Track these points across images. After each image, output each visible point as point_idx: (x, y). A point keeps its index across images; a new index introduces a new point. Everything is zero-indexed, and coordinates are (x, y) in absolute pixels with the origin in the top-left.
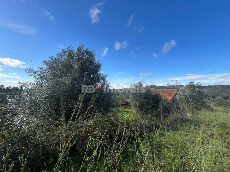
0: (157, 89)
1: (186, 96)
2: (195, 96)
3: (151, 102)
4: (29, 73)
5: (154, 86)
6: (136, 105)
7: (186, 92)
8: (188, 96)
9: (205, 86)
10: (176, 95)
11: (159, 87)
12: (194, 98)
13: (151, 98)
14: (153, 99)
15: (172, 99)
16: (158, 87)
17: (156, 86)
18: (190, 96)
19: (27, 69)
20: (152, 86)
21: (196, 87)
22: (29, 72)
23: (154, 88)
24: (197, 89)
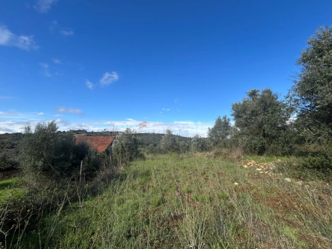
0: (88, 135)
1: (122, 145)
2: (131, 144)
3: (71, 157)
5: (84, 131)
6: (35, 167)
7: (122, 140)
8: (124, 145)
9: (142, 134)
10: (111, 144)
11: (92, 132)
12: (129, 147)
13: (71, 151)
14: (74, 153)
15: (106, 150)
16: (90, 133)
17: (88, 131)
18: (126, 144)
20: (80, 131)
21: (133, 135)
23: (83, 135)
24: (133, 137)
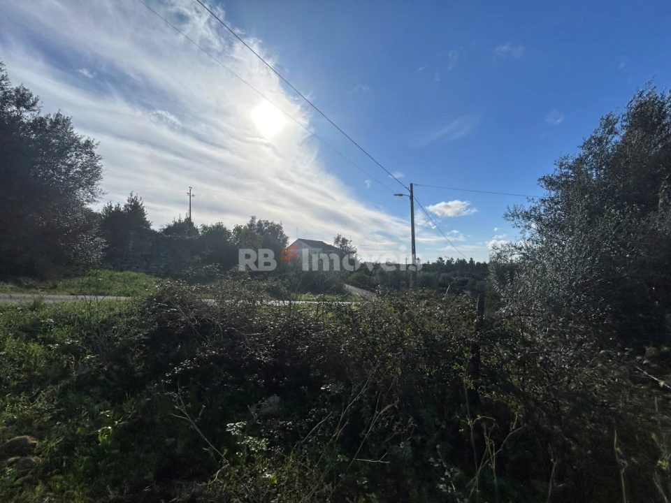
4: (513, 220)
19: (508, 213)
22: (512, 218)
